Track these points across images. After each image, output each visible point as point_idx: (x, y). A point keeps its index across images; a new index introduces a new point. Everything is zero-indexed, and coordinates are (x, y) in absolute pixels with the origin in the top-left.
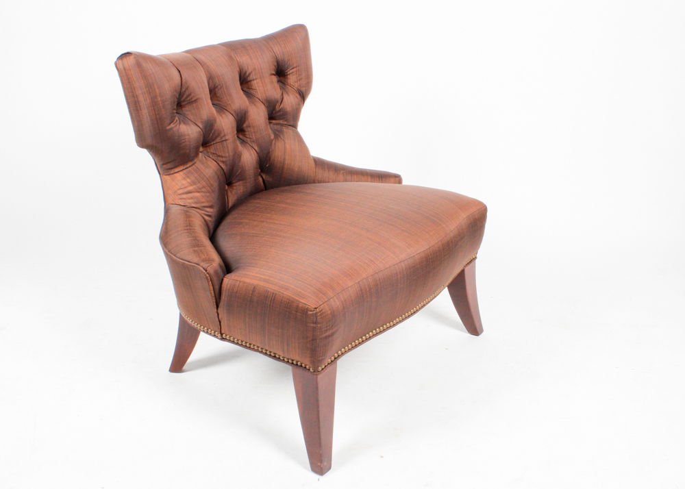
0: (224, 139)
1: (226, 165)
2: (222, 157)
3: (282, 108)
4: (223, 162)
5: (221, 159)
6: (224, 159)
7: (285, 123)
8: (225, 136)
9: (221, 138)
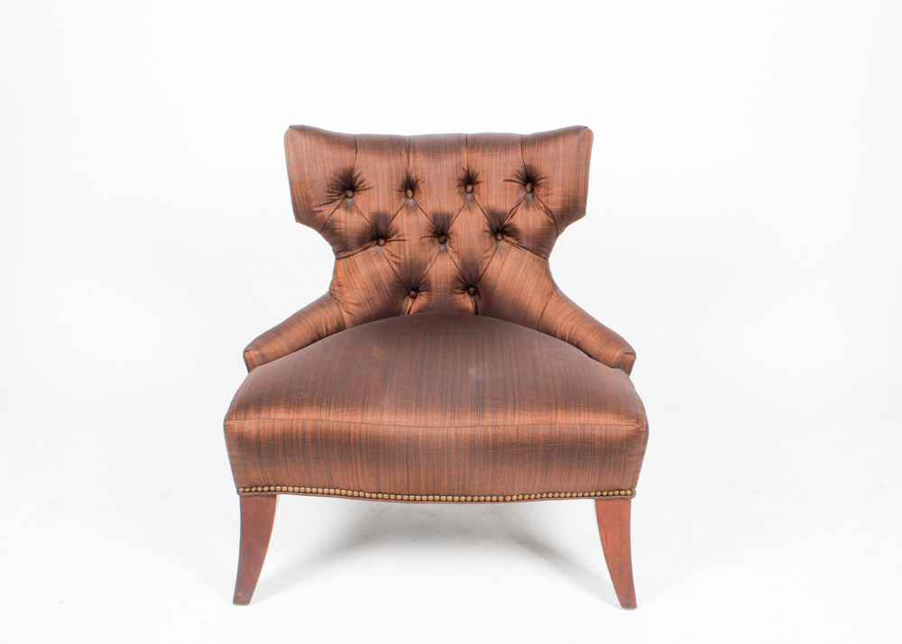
0: (401, 238)
1: (400, 267)
2: (396, 257)
3: (511, 224)
4: (396, 263)
5: (395, 259)
6: (398, 260)
7: (516, 242)
8: (403, 235)
9: (399, 236)
